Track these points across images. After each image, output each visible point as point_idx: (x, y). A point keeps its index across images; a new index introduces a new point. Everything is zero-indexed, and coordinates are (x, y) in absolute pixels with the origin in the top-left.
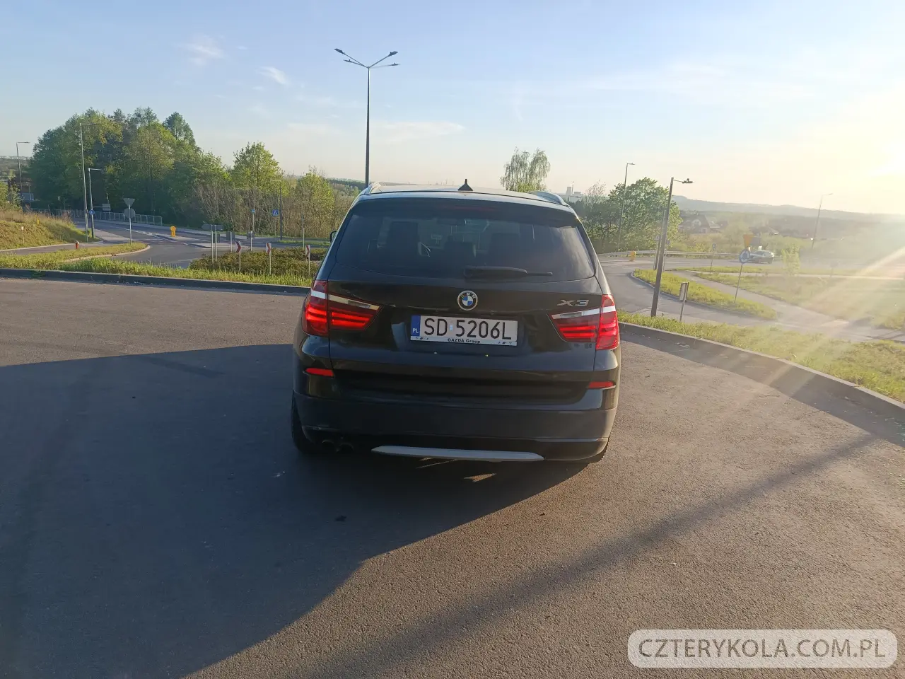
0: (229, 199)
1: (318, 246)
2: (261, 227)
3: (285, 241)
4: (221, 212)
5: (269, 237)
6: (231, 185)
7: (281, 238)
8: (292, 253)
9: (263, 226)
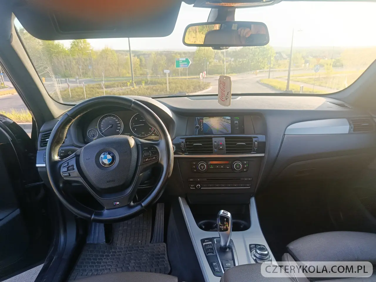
0: (69, 62)
1: (111, 81)
2: (85, 74)
3: (96, 80)
4: (66, 69)
5: (89, 78)
6: (69, 55)
7: (94, 79)
8: (98, 86)
9: (86, 74)
